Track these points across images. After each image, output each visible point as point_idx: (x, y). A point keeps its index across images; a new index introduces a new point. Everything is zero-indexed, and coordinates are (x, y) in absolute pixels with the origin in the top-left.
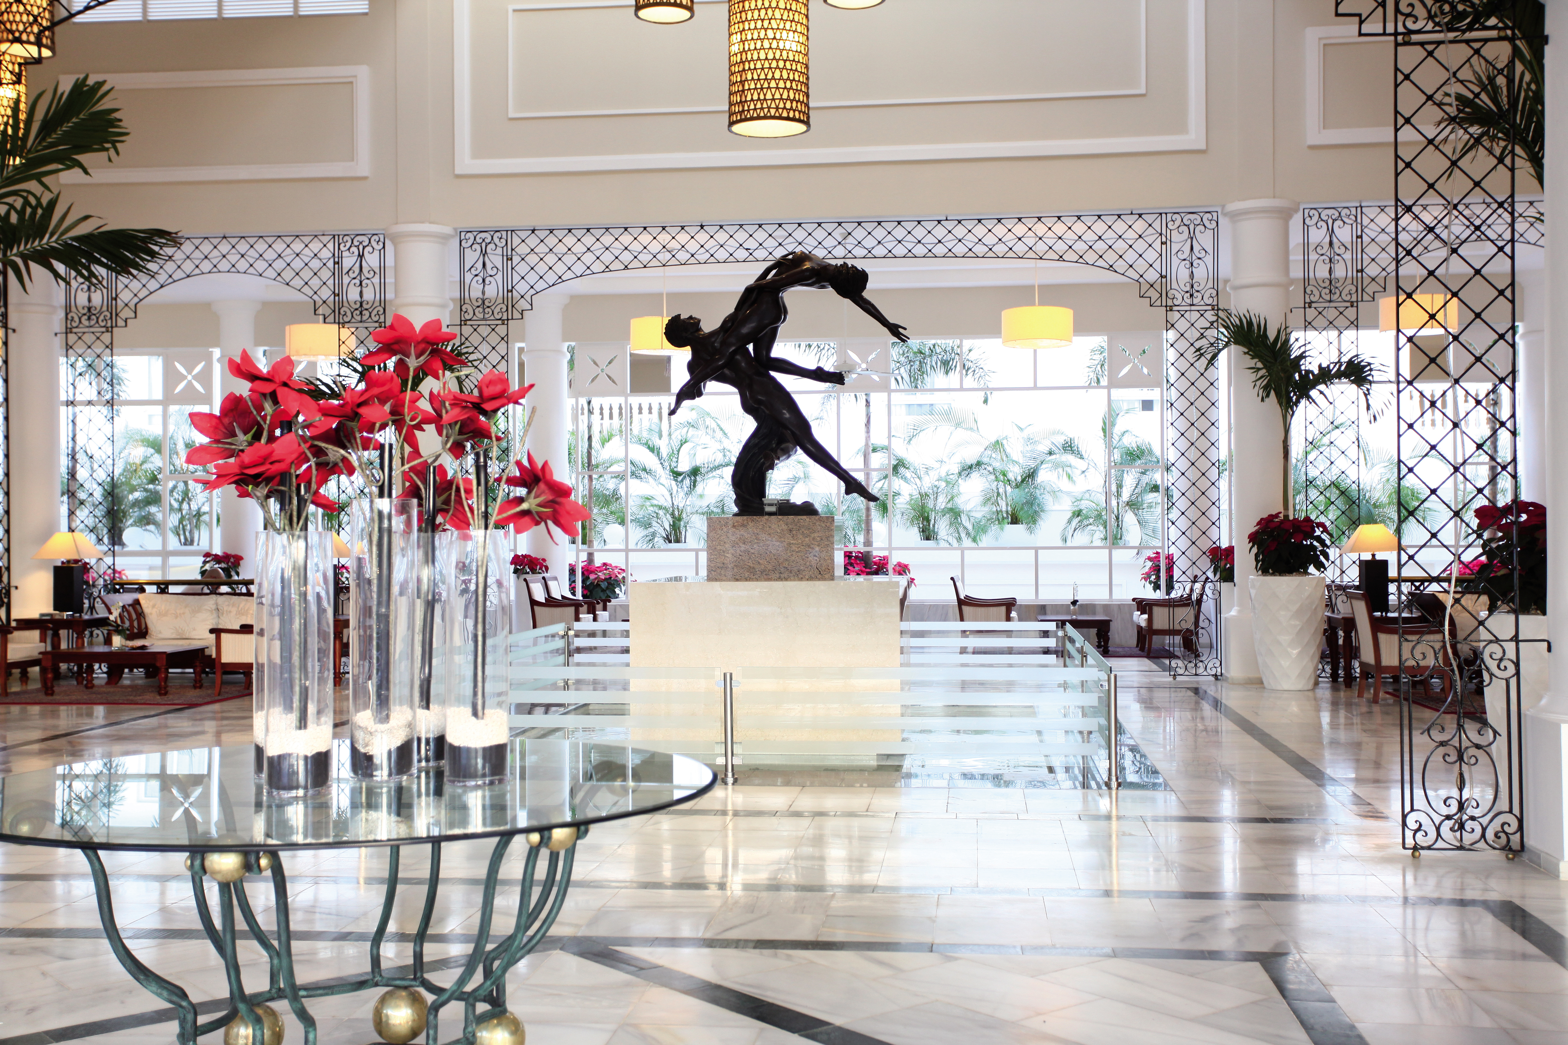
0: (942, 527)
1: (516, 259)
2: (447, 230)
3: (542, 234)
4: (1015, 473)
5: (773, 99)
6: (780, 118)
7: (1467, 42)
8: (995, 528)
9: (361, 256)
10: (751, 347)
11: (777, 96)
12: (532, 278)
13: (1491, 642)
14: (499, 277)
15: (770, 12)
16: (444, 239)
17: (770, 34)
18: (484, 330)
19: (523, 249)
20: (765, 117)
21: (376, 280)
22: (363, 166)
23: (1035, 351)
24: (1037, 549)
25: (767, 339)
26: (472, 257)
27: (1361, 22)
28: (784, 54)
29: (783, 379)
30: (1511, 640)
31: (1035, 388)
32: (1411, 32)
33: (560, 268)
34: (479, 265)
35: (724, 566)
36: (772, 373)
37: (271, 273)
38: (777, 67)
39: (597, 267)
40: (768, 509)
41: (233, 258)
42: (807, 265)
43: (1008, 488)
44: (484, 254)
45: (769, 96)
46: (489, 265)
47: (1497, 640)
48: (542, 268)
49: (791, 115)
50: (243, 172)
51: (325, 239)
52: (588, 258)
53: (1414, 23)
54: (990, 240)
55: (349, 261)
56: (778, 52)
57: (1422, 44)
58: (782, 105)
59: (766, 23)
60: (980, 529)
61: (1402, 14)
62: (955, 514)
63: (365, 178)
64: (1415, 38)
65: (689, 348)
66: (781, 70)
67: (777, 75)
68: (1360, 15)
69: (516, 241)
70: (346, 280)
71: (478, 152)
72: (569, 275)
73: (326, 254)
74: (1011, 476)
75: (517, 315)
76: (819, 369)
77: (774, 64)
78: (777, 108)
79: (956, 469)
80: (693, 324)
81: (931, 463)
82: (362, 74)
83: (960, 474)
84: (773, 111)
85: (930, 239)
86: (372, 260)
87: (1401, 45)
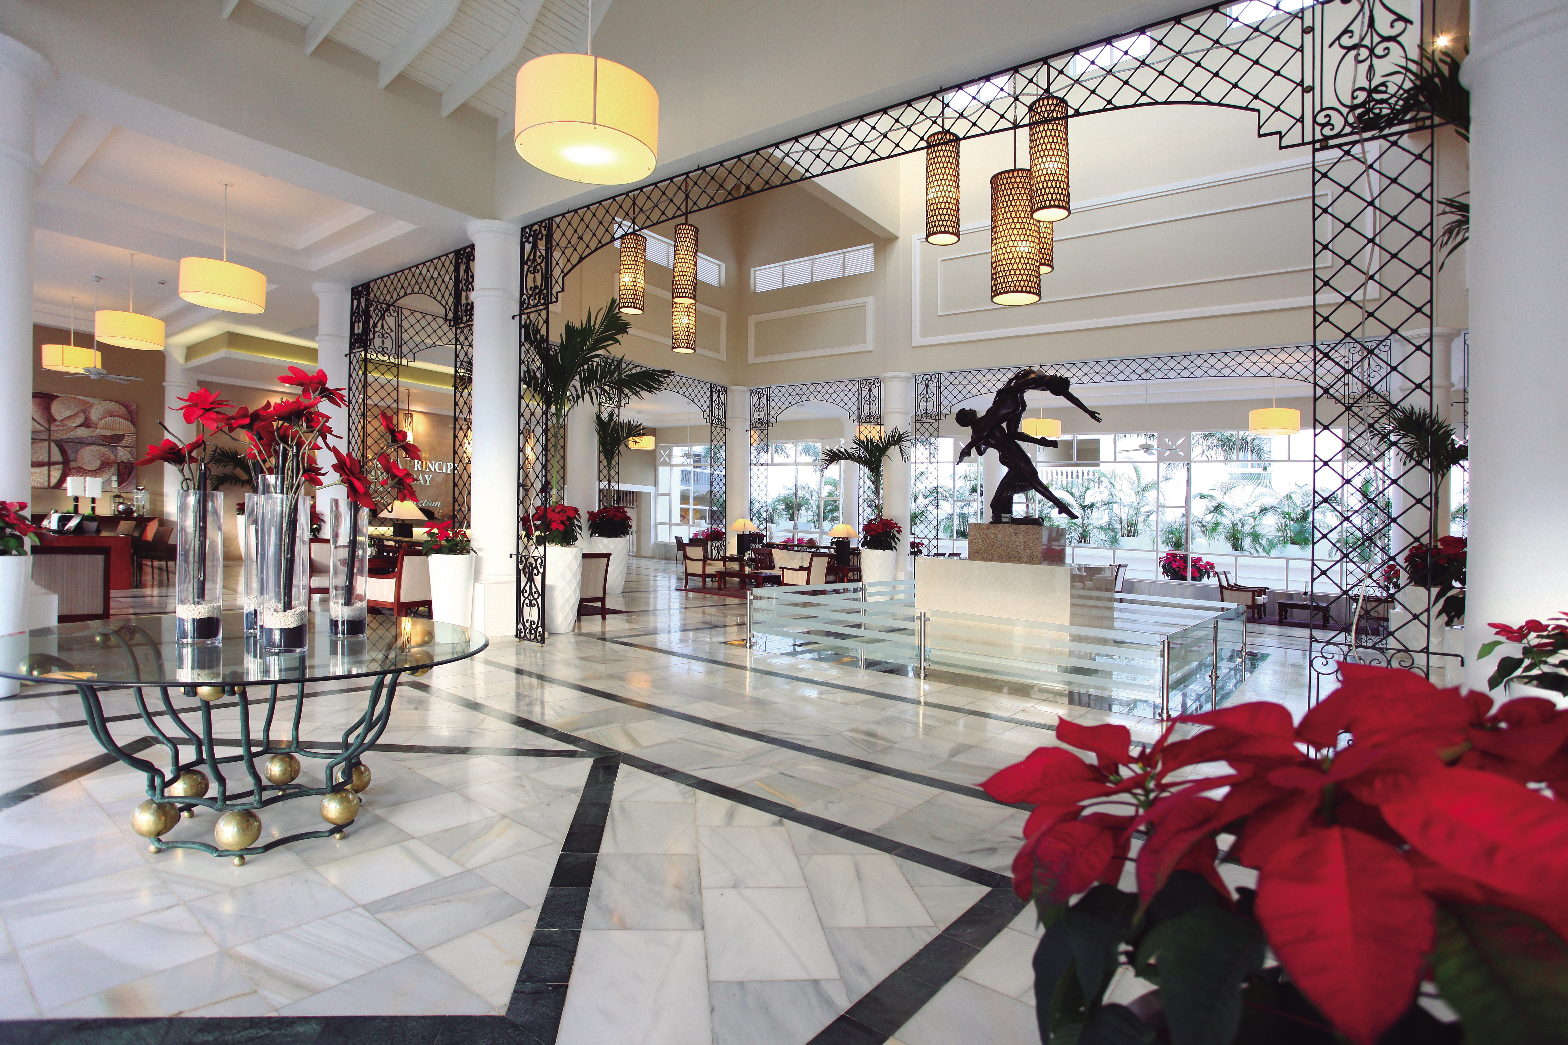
0: (1247, 543)
1: (943, 388)
2: (908, 375)
3: (956, 375)
4: (1296, 513)
5: (1013, 281)
6: (1017, 291)
7: (1385, 137)
8: (1280, 546)
9: (870, 390)
10: (1004, 425)
11: (1015, 279)
12: (950, 397)
13: (1400, 651)
14: (934, 398)
15: (1011, 231)
16: (907, 379)
17: (1011, 244)
18: (927, 425)
19: (946, 383)
20: (1008, 292)
21: (877, 402)
22: (869, 346)
23: (1289, 436)
24: (1288, 559)
25: (1015, 421)
26: (921, 388)
27: (1281, 138)
28: (1020, 254)
29: (1024, 445)
30: (1421, 651)
31: (1289, 461)
32: (1327, 138)
33: (965, 392)
34: (925, 392)
35: (977, 552)
36: (1018, 442)
37: (831, 400)
38: (1015, 262)
39: (984, 390)
40: (1004, 520)
41: (815, 393)
42: (1033, 376)
43: (1292, 523)
44: (927, 386)
45: (1010, 279)
46: (929, 392)
47: (1406, 650)
48: (955, 392)
49: (1024, 289)
50: (819, 353)
51: (854, 382)
52: (979, 386)
53: (1332, 130)
54: (1219, 365)
55: (865, 393)
56: (1016, 254)
57: (1339, 146)
58: (1018, 284)
59: (1008, 238)
60: (1272, 545)
61: (1319, 124)
62: (1255, 537)
63: (871, 351)
64: (1331, 142)
65: (970, 428)
66: (1018, 264)
67: (1015, 267)
68: (1279, 133)
69: (943, 378)
70: (863, 401)
71: (924, 334)
72: (969, 395)
73: (854, 389)
74: (1293, 515)
75: (943, 417)
76: (1043, 438)
77: (1013, 261)
78: (1015, 286)
79: (1258, 510)
80: (972, 413)
81: (1240, 505)
82: (870, 301)
83: (1259, 513)
84: (1012, 288)
85: (1179, 367)
86: (875, 391)
87: (1318, 150)
